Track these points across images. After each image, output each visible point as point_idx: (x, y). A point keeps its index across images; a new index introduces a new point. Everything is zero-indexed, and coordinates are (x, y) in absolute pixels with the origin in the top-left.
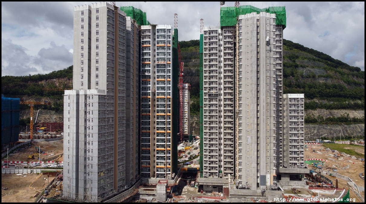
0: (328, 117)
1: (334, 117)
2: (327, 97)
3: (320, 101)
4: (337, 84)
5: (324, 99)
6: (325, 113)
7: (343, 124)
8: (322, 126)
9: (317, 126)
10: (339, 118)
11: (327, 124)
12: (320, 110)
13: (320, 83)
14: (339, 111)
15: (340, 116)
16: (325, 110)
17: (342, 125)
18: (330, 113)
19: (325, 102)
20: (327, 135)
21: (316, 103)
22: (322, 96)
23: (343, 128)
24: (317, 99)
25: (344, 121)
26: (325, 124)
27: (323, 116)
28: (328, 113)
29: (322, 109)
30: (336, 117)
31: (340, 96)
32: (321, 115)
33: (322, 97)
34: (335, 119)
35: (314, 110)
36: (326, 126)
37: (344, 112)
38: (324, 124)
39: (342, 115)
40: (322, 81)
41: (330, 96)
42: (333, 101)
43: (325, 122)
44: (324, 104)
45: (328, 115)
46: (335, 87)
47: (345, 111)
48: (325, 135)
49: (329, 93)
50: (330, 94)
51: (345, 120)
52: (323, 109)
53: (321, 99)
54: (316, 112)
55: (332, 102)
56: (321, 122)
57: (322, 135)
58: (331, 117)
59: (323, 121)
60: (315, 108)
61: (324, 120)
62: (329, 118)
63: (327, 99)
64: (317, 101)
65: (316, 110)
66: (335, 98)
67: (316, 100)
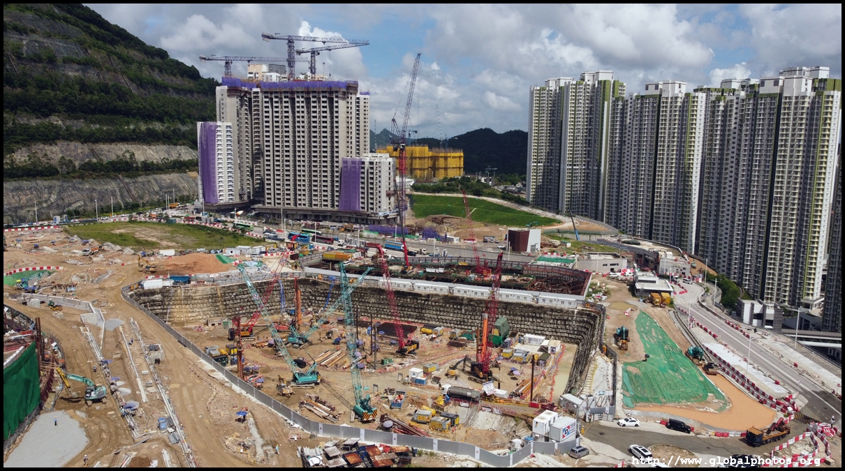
0: (87, 160)
1: (101, 160)
2: (85, 113)
3: (68, 123)
4: (111, 83)
5: (78, 118)
6: (80, 151)
7: (120, 176)
8: (70, 184)
9: (58, 183)
10: (112, 163)
11: (82, 177)
12: (66, 143)
13: (68, 77)
14: (113, 146)
15: (113, 157)
16: (79, 145)
17: (119, 178)
18: (92, 150)
19: (80, 125)
20: (82, 203)
21: (56, 127)
22: (73, 110)
23: (122, 185)
24: (58, 116)
25: (124, 170)
26: (79, 177)
27: (72, 159)
28: (87, 151)
29: (71, 141)
30: (105, 160)
31: (116, 111)
32: (68, 156)
33: (73, 113)
34: (102, 165)
35: (51, 145)
36: (81, 183)
37: (124, 150)
38: (74, 178)
39: (118, 156)
40: (72, 73)
41: (93, 112)
42: (99, 122)
43: (77, 174)
44: (77, 131)
45: (87, 156)
46: (105, 89)
47: (126, 146)
48: (78, 204)
49: (90, 103)
50: (92, 107)
51: (126, 168)
52: (73, 143)
53: (70, 118)
54: (55, 148)
55: (98, 126)
56: (68, 173)
57: (70, 205)
58: (94, 160)
59: (74, 171)
60: (53, 140)
61: (77, 168)
62: (89, 163)
63: (85, 118)
64: (60, 122)
65: (56, 144)
66: (103, 116)
67: (56, 121)
